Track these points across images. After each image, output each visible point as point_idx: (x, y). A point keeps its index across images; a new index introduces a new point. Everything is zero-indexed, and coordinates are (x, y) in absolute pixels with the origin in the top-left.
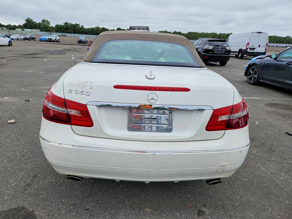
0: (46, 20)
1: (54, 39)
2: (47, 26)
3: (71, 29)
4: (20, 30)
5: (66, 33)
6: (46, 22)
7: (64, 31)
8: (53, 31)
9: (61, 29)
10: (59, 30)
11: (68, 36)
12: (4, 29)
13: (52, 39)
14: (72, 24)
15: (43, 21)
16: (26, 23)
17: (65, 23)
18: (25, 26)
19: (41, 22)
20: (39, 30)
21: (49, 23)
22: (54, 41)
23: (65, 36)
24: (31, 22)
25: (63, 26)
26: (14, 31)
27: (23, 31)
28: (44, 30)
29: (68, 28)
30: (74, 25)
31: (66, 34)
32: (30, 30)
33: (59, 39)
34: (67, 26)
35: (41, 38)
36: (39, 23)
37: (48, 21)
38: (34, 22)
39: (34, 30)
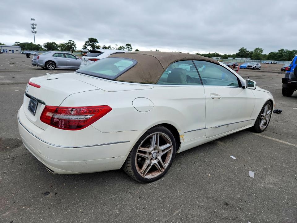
0: (260, 48)
1: (254, 67)
2: (259, 54)
3: (286, 56)
4: (232, 58)
5: (278, 60)
6: (259, 50)
7: (276, 58)
8: (264, 59)
9: (273, 56)
10: (271, 58)
11: (280, 63)
12: (218, 58)
13: (252, 67)
14: (288, 51)
15: (256, 49)
16: (240, 52)
17: (280, 50)
18: (238, 55)
19: (254, 51)
20: (249, 58)
21: (262, 51)
22: (253, 69)
23: (276, 63)
24: (244, 51)
25: (278, 53)
26: (226, 60)
27: (234, 60)
28: (254, 59)
29: (283, 55)
30: (290, 52)
31: (277, 62)
32: (240, 59)
33: (260, 67)
34: (281, 53)
35: (241, 65)
36: (252, 52)
37: (261, 49)
38: (247, 51)
39: (244, 59)
